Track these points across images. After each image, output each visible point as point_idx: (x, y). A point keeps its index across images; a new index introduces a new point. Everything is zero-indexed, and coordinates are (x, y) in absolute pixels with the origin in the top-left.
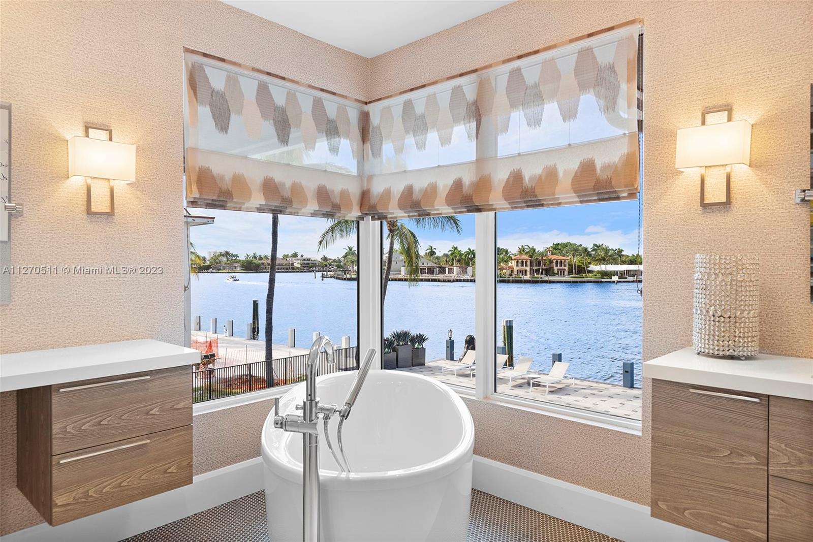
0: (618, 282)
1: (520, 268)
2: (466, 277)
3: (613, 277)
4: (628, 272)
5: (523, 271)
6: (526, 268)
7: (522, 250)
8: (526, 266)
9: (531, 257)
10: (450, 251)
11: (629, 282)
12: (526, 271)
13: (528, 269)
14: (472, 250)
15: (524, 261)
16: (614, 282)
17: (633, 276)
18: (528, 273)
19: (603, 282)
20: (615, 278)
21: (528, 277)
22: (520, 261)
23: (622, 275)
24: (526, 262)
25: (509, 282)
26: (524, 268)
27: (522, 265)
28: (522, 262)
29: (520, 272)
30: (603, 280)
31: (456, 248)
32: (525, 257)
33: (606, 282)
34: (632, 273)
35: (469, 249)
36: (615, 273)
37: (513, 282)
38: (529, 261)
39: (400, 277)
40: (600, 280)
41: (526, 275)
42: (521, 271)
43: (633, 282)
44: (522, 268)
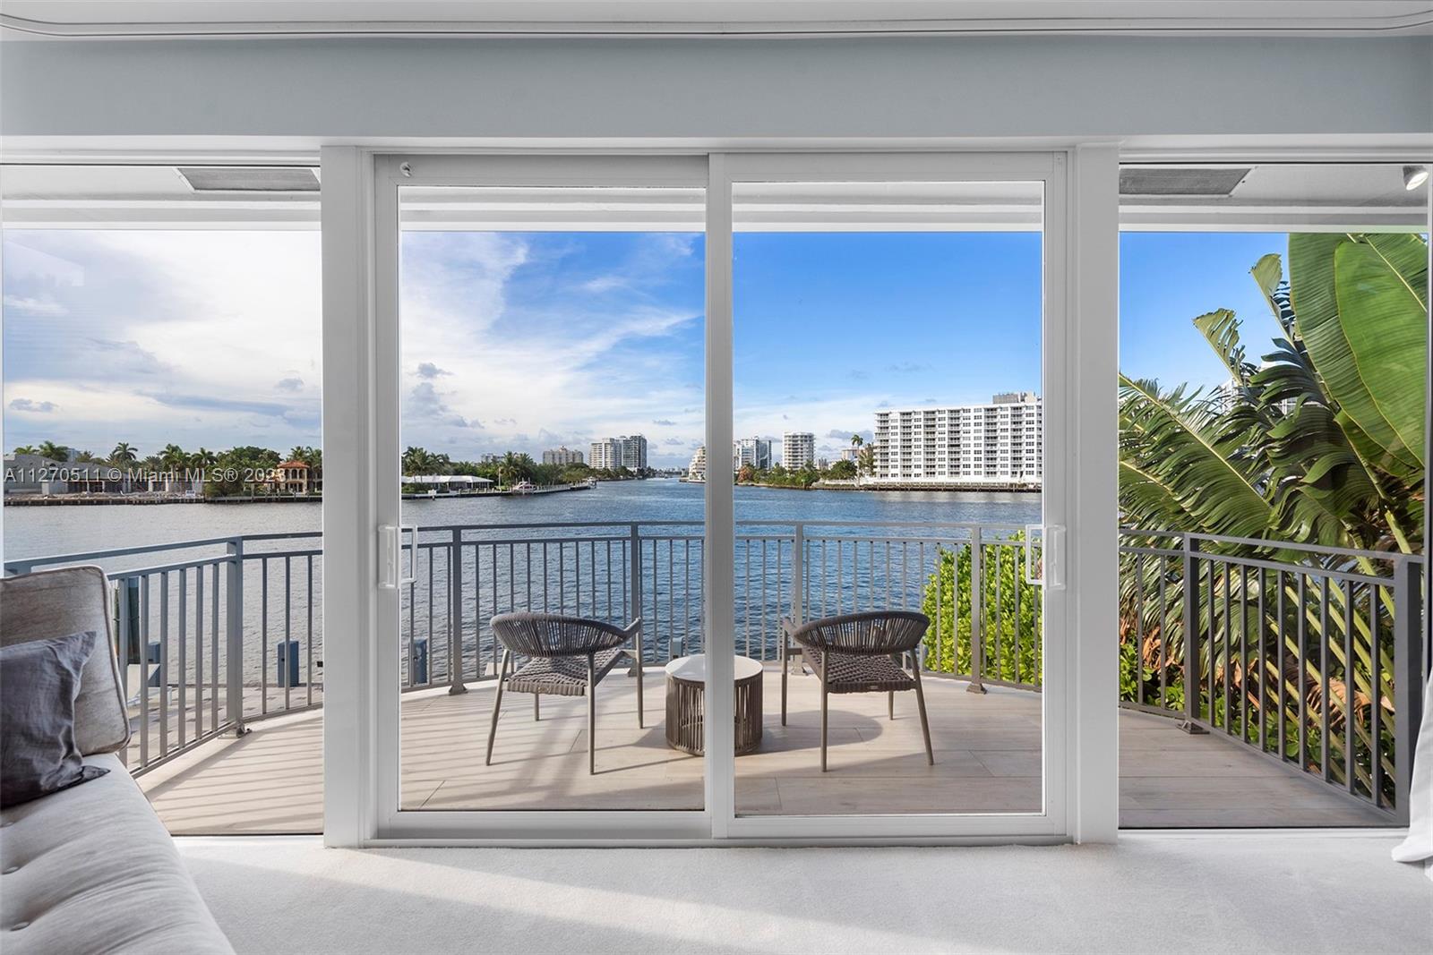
0: (436, 497)
1: (291, 479)
2: (187, 495)
3: (429, 491)
4: (452, 485)
5: (296, 485)
6: (301, 481)
7: (299, 454)
8: (301, 477)
9: (309, 464)
10: (164, 452)
11: (451, 497)
12: (301, 485)
13: (305, 481)
14: (206, 452)
15: (298, 470)
16: (431, 497)
17: (457, 489)
18: (305, 488)
19: (417, 498)
20: (432, 493)
21: (304, 493)
22: (291, 470)
23: (442, 488)
24: (301, 472)
25: (270, 501)
26: (298, 480)
27: (294, 476)
28: (295, 471)
29: (291, 487)
30: (417, 495)
31: (175, 449)
32: (300, 464)
33: (421, 498)
34: (457, 485)
35: (203, 451)
36: (435, 486)
37: (277, 501)
38: (306, 470)
39: (36, 497)
40: (413, 495)
41: (301, 490)
42: (293, 485)
43: (456, 496)
44: (294, 480)
